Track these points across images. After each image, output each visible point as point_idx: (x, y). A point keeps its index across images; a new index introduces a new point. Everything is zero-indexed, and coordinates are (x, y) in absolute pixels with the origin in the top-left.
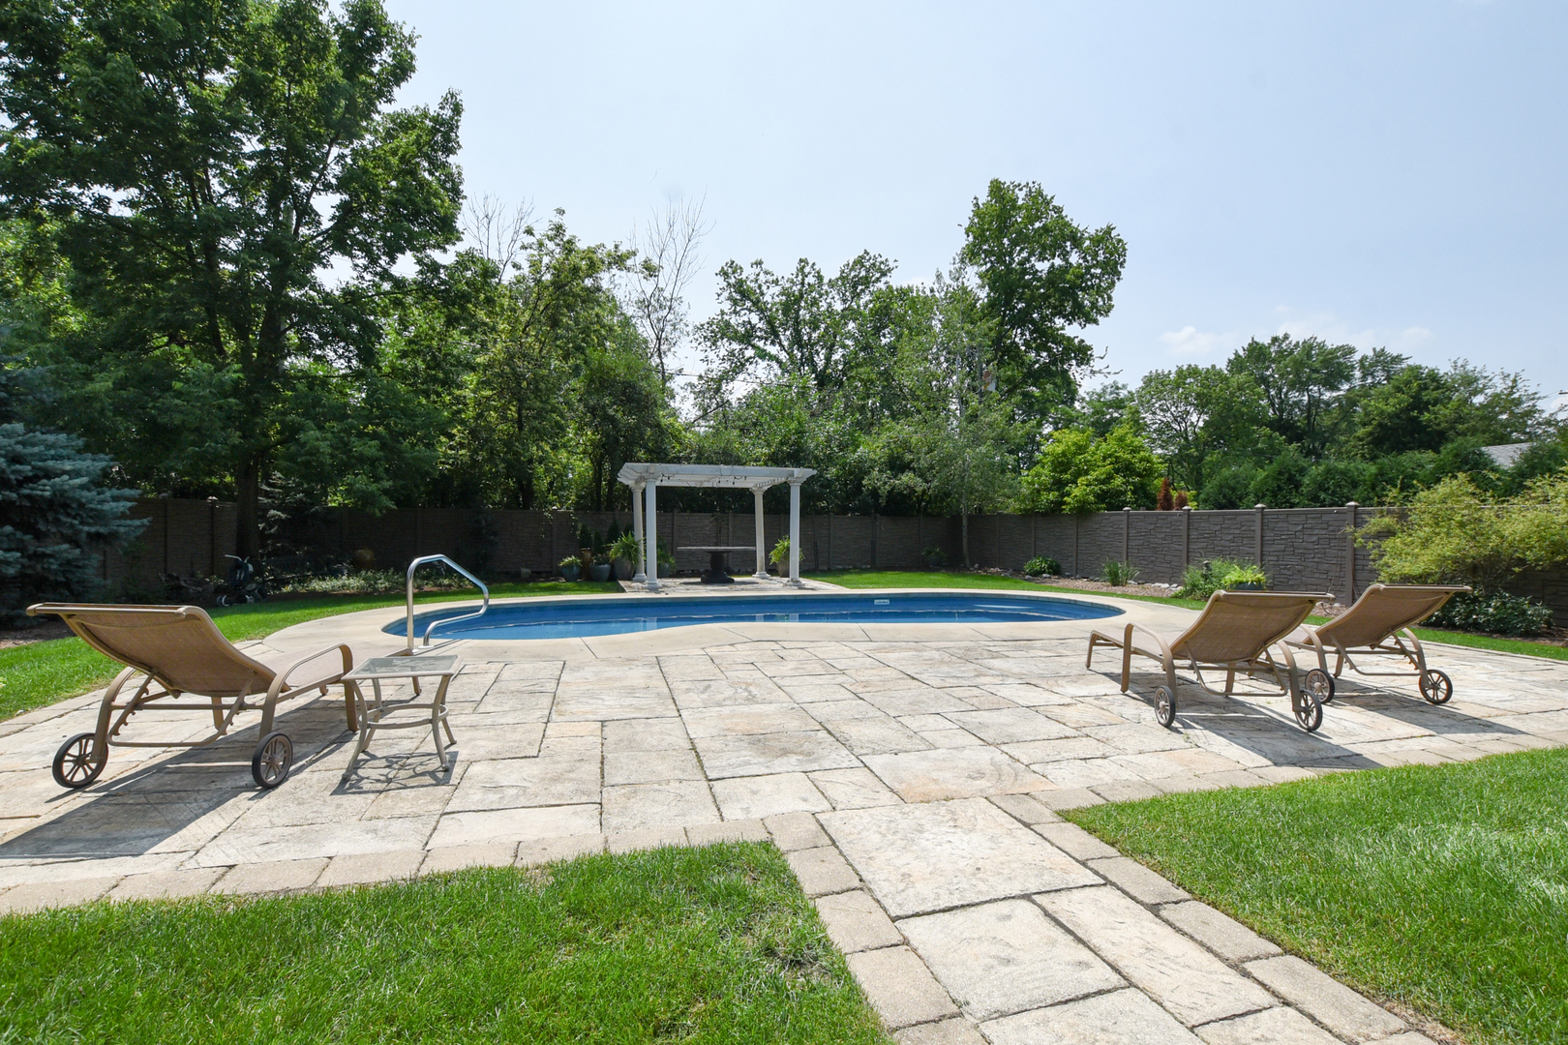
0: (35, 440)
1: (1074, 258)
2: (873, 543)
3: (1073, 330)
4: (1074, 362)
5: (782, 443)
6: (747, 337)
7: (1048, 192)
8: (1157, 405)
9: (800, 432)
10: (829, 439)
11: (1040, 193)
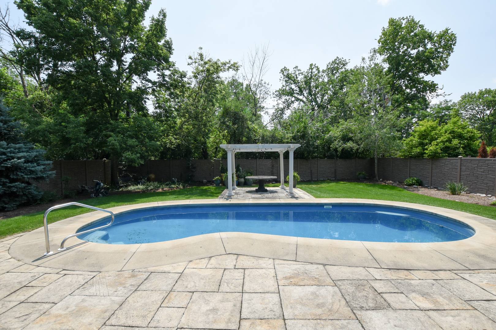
0: (11, 146)
1: (429, 46)
2: (335, 170)
3: (428, 78)
4: (428, 92)
5: (298, 132)
6: (291, 93)
7: (416, 20)
8: (468, 107)
9: (305, 128)
10: (318, 129)
11: (413, 20)
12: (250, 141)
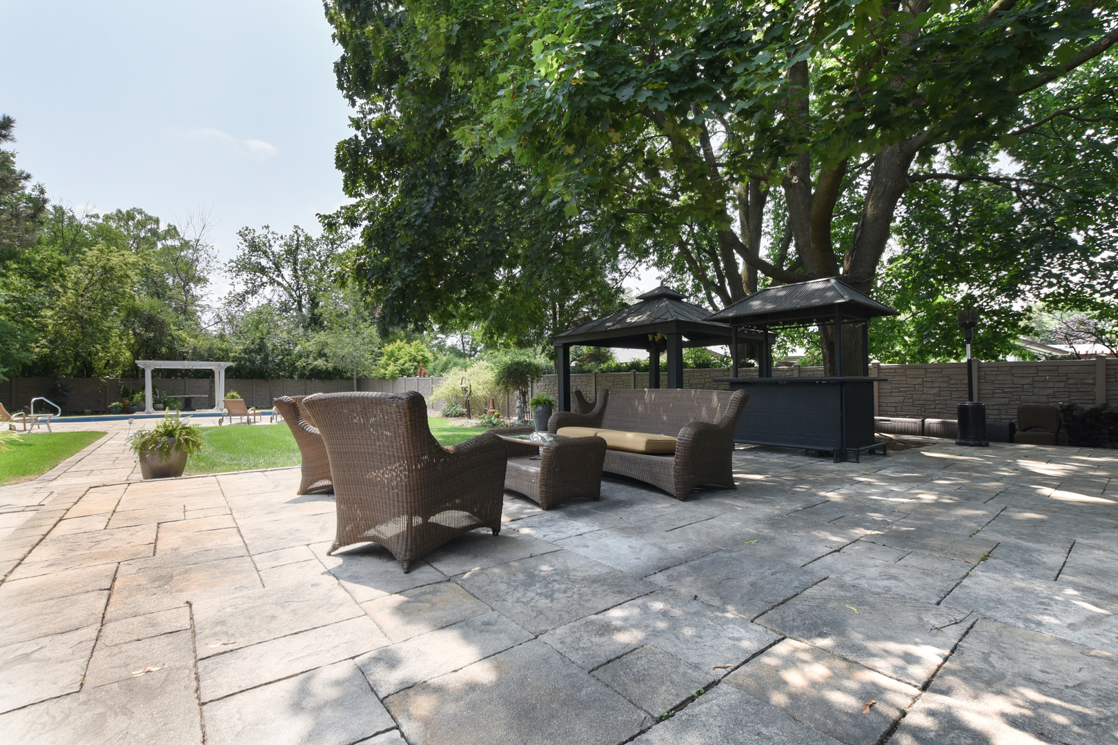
12: (173, 355)
